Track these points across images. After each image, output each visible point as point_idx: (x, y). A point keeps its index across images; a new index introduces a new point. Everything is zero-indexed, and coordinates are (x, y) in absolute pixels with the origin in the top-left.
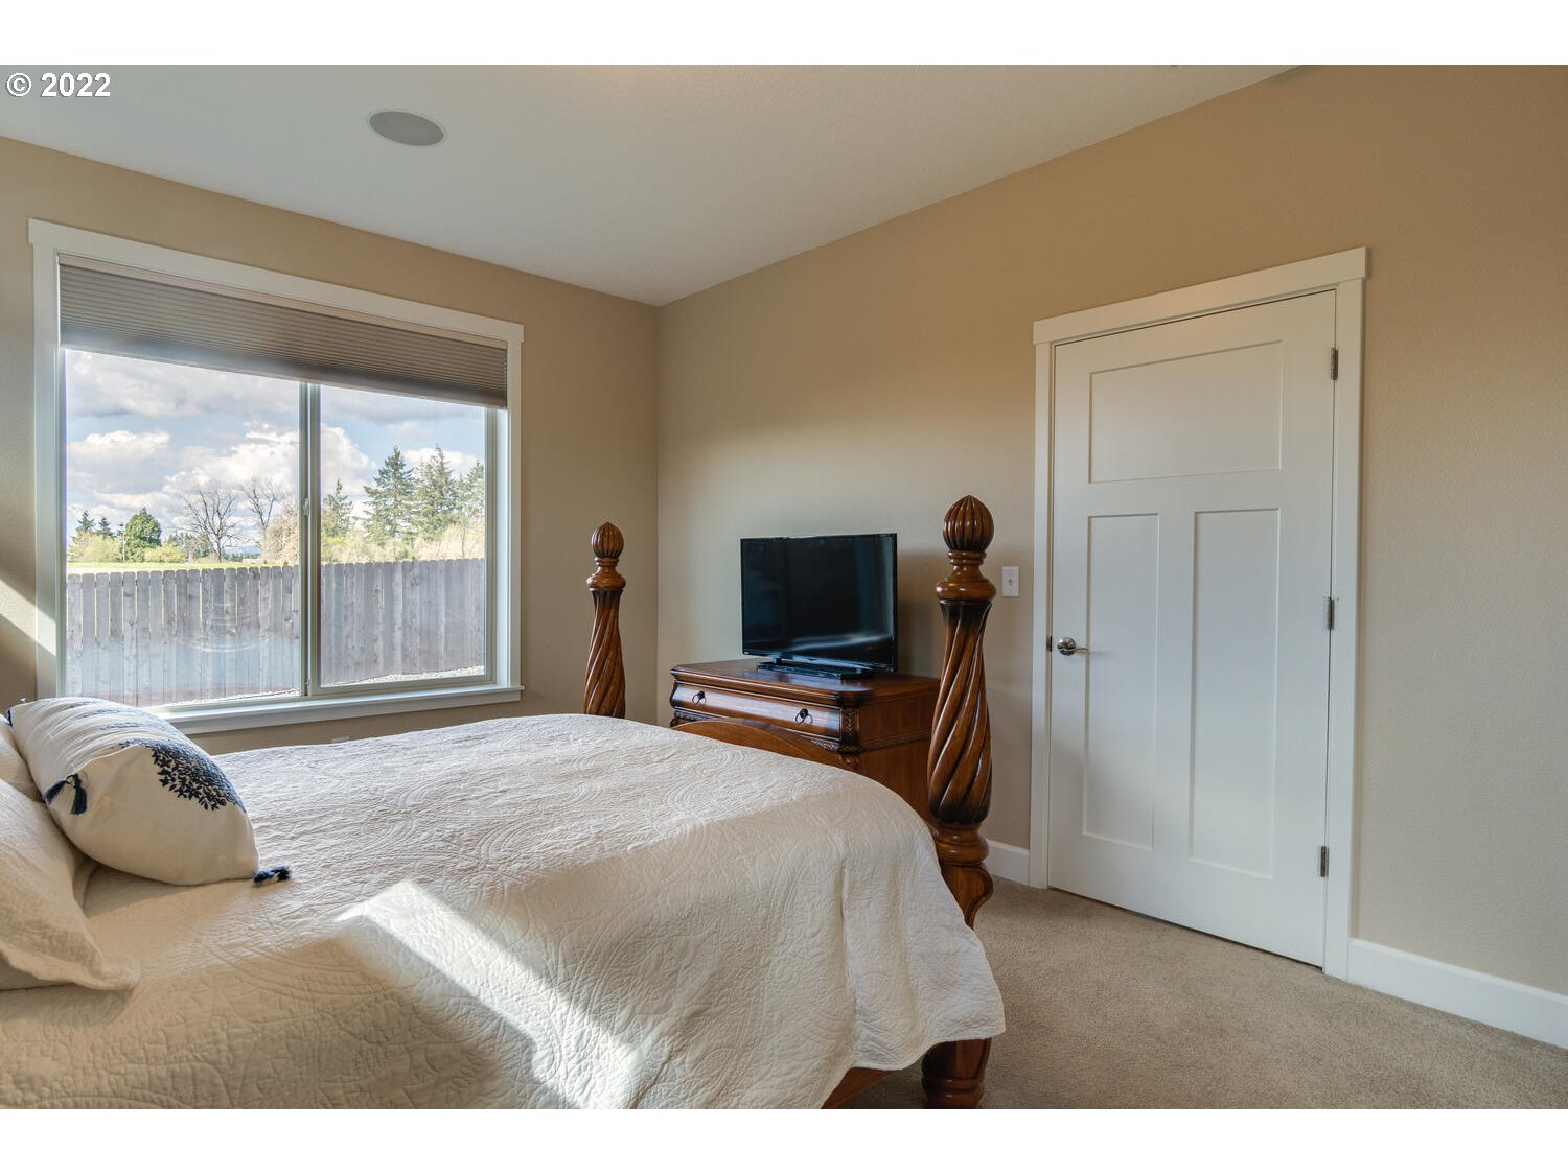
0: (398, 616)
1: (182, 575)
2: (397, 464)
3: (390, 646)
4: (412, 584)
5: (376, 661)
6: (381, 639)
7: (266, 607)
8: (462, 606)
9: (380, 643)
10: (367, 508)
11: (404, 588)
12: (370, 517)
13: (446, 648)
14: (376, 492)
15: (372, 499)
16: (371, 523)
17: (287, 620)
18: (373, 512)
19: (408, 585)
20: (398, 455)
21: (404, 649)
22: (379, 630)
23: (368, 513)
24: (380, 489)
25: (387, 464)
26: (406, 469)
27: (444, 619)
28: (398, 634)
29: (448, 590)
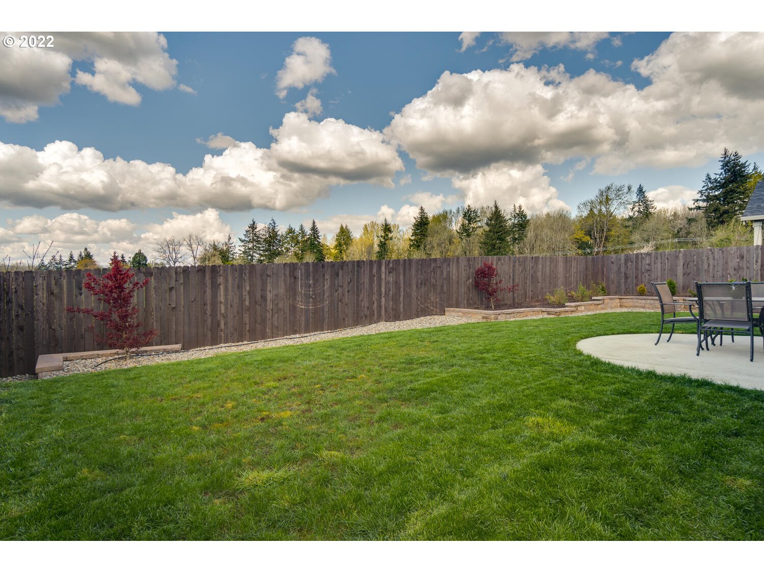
0: (383, 290)
1: (292, 265)
2: (254, 227)
3: (380, 306)
4: (389, 272)
5: (373, 315)
6: (375, 302)
7: (327, 283)
8: (410, 285)
9: (375, 305)
10: (240, 248)
11: (386, 274)
12: (241, 252)
13: (403, 307)
14: (245, 240)
15: (243, 244)
16: (242, 255)
17: (336, 291)
18: (243, 250)
19: (387, 273)
20: (254, 223)
21: (386, 309)
22: (375, 297)
23: (240, 250)
24: (246, 239)
25: (249, 227)
26: (257, 230)
27: (402, 292)
28: (383, 300)
29: (404, 276)
